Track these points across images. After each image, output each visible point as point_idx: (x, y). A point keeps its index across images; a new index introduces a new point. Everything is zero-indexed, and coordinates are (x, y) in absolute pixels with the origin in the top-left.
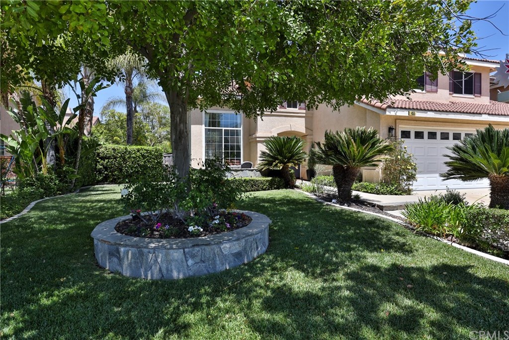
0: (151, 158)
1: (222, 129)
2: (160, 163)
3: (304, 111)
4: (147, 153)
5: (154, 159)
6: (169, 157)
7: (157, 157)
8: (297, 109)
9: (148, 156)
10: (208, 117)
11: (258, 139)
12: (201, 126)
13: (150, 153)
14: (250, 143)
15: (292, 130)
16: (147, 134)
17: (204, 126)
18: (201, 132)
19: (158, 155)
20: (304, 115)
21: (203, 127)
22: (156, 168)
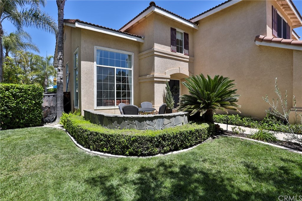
0: (26, 98)
1: (114, 68)
2: (39, 104)
3: (188, 57)
4: (20, 92)
5: (31, 99)
6: (49, 96)
7: (34, 97)
8: (183, 54)
9: (22, 96)
10: (99, 54)
11: (155, 79)
12: (92, 63)
13: (26, 93)
14: (140, 83)
15: (181, 73)
16: (19, 76)
17: (95, 63)
18: (92, 70)
19: (36, 95)
20: (188, 60)
21: (95, 65)
22: (33, 110)
